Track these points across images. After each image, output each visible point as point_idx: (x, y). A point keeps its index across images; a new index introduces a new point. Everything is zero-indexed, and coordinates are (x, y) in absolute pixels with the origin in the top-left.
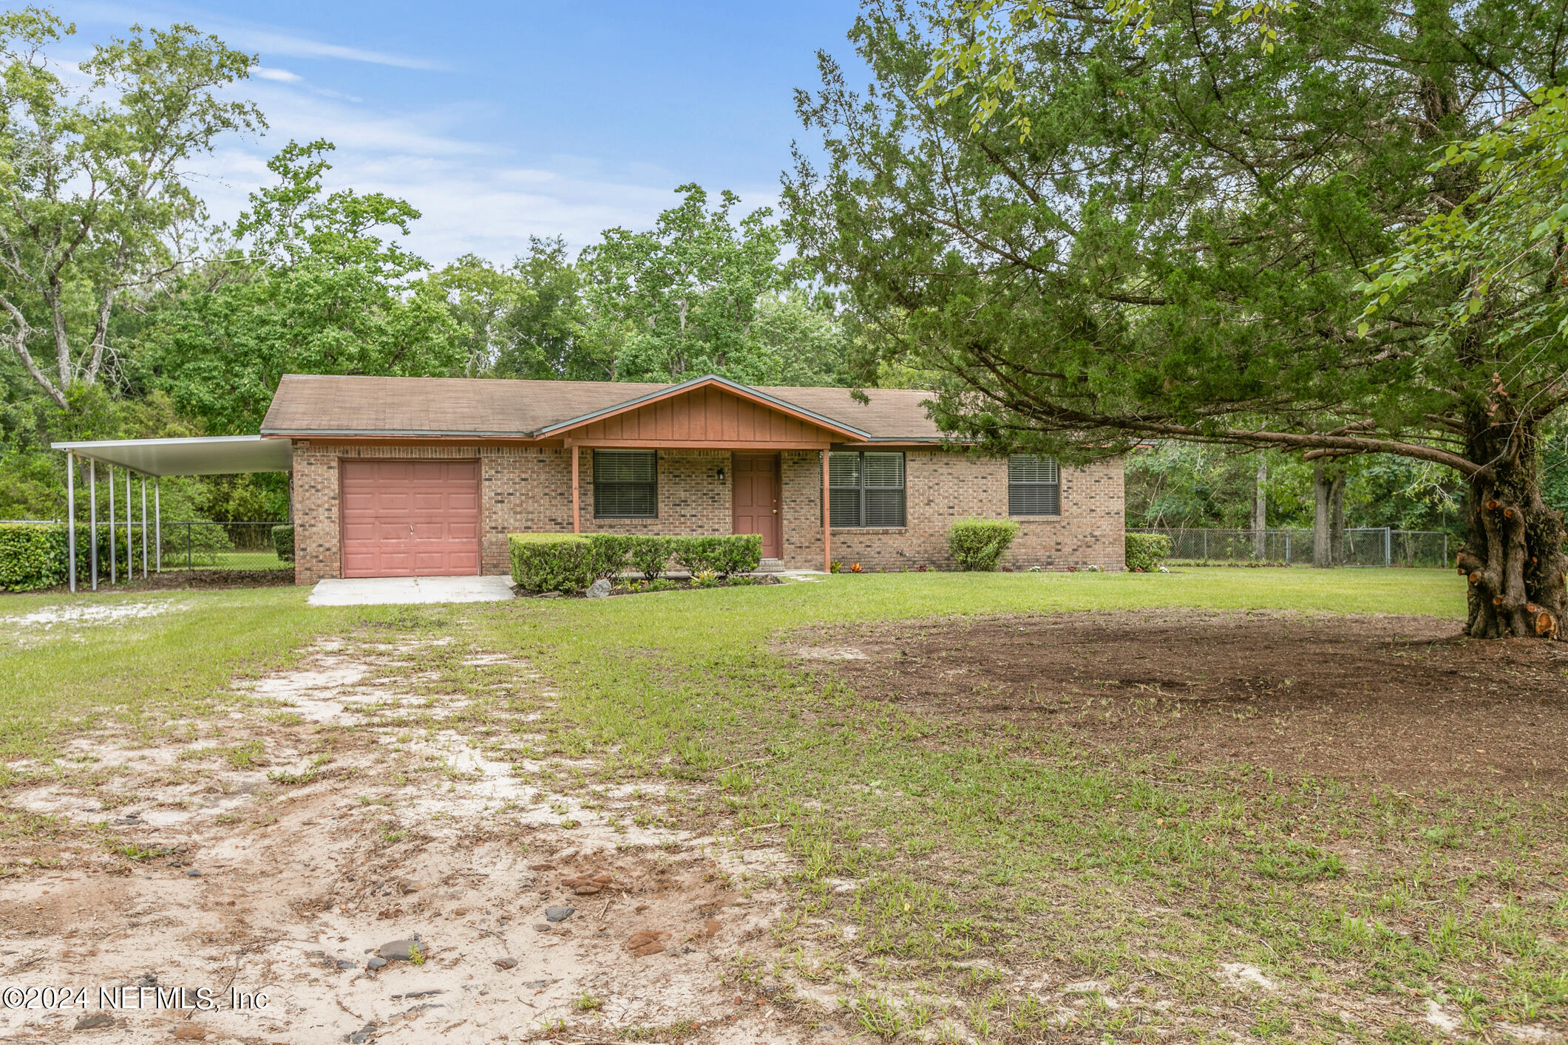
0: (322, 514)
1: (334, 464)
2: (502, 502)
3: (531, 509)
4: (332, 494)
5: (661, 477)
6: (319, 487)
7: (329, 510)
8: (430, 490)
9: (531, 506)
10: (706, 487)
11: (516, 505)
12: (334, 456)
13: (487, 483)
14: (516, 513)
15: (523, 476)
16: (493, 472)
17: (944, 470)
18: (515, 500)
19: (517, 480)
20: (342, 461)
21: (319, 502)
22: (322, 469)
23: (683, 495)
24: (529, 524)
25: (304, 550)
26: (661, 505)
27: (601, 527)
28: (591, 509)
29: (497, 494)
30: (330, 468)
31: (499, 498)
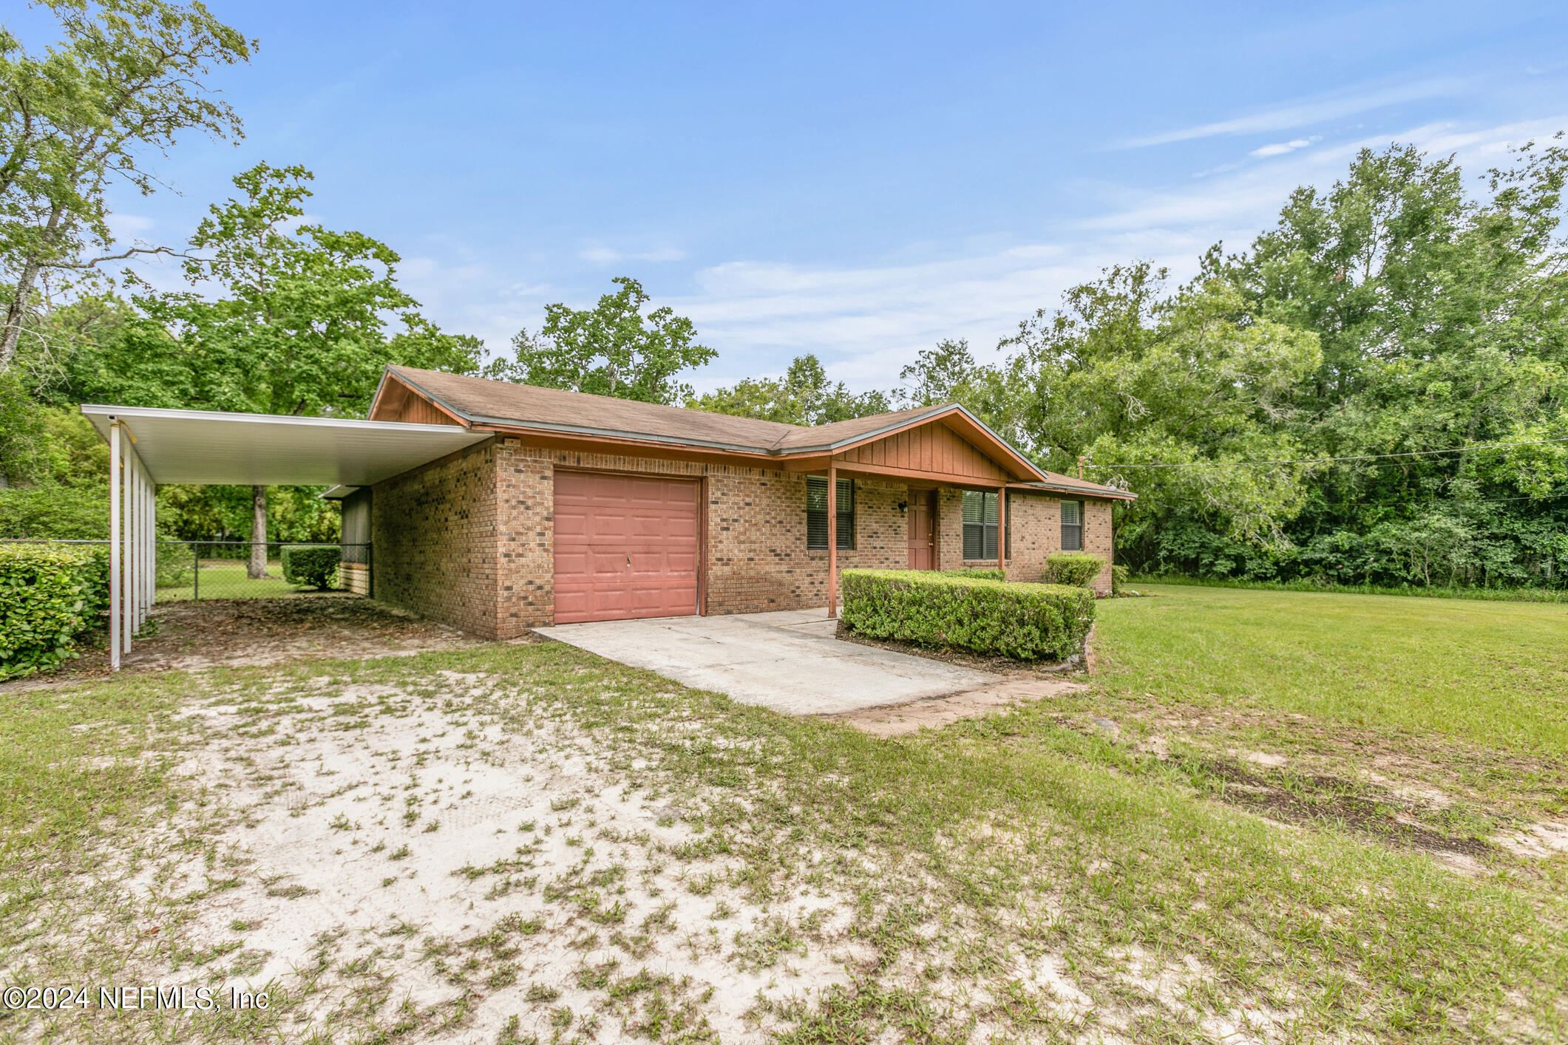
0: (533, 541)
1: (549, 473)
2: (727, 529)
3: (753, 538)
4: (545, 514)
5: (859, 509)
6: (530, 503)
7: (541, 534)
8: (649, 513)
9: (754, 535)
10: (891, 519)
11: (740, 533)
12: (548, 461)
13: (712, 507)
14: (741, 542)
15: (748, 500)
16: (719, 494)
17: (1030, 512)
18: (739, 527)
19: (742, 504)
20: (558, 470)
21: (529, 523)
22: (533, 479)
23: (875, 526)
24: (752, 555)
25: (509, 588)
26: (859, 536)
27: (813, 559)
28: (805, 539)
29: (723, 520)
30: (544, 478)
31: (725, 524)
